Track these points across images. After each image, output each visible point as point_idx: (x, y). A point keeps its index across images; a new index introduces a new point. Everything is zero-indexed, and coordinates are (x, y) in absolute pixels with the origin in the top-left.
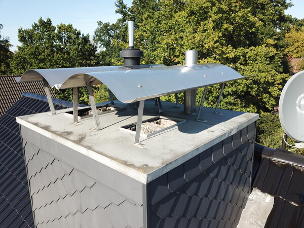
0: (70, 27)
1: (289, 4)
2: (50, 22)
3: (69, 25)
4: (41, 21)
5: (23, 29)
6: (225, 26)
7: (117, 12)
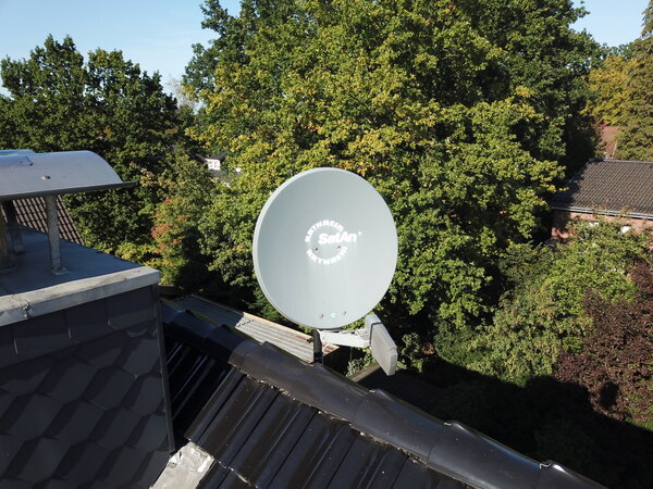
0: (117, 56)
1: (579, 11)
2: (72, 45)
3: (115, 53)
4: (50, 43)
5: (11, 61)
6: (420, 58)
7: (204, 26)
